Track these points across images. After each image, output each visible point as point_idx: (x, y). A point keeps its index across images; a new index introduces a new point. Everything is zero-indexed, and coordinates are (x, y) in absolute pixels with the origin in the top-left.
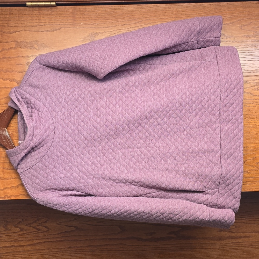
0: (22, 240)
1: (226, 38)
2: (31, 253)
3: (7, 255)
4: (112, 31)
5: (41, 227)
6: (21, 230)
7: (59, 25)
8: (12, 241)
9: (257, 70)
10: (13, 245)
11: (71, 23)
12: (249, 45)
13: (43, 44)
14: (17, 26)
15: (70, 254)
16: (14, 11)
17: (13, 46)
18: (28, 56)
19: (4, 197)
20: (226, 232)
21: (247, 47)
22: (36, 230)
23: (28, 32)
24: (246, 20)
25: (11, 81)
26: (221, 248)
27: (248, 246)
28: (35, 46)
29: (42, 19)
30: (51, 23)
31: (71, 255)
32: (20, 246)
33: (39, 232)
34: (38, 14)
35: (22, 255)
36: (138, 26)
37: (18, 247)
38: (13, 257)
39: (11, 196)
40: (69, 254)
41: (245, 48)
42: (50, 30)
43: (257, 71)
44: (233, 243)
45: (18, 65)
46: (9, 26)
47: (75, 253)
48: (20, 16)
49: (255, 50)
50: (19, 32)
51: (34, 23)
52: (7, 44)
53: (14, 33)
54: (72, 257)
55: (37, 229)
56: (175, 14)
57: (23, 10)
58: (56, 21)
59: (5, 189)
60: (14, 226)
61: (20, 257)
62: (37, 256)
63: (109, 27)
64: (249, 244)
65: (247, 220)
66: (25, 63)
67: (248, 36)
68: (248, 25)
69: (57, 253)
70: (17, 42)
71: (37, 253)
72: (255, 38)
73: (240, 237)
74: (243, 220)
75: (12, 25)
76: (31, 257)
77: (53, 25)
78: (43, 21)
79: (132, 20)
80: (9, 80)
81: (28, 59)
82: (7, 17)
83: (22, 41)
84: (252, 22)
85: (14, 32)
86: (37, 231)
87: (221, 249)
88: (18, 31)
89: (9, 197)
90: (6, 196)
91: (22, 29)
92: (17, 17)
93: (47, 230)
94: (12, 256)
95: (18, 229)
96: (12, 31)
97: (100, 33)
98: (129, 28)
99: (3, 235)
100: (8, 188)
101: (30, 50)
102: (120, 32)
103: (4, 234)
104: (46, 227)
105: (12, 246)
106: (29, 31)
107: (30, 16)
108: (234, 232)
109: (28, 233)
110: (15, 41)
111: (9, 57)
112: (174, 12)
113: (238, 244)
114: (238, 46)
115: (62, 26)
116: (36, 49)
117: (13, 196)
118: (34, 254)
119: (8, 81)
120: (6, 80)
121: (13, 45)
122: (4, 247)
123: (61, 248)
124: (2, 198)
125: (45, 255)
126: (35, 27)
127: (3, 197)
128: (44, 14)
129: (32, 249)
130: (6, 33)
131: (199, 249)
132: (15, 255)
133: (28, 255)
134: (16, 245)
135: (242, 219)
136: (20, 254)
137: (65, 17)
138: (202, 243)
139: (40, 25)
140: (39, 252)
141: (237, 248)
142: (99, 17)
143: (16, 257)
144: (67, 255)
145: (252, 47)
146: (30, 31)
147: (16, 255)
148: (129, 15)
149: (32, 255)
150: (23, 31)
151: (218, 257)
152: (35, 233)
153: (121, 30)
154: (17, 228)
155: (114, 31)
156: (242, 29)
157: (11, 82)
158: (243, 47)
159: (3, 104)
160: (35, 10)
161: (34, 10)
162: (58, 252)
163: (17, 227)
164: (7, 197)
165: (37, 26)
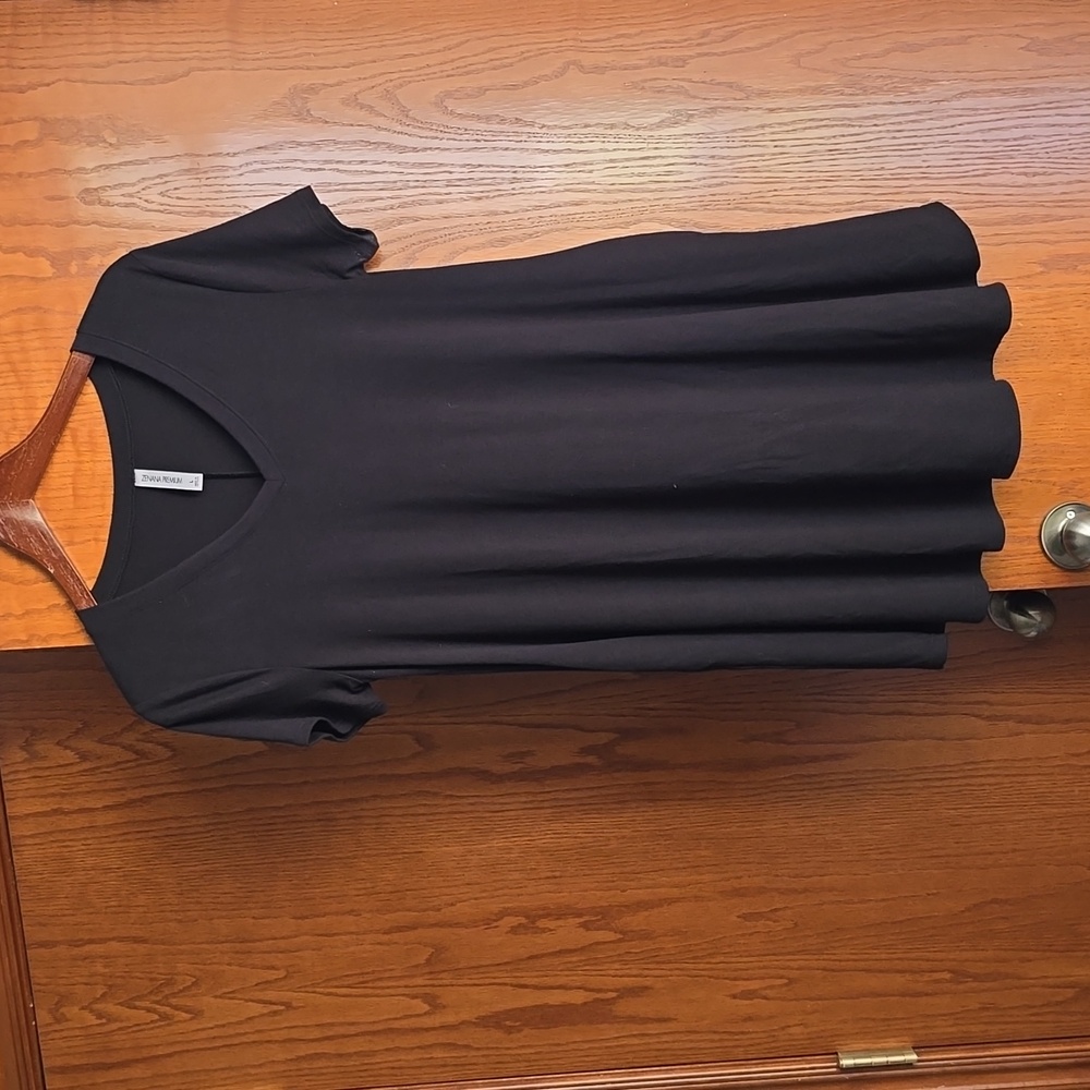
0: (89, 792)
1: (747, 98)
2: (120, 835)
3: (37, 841)
4: (365, 79)
5: (150, 745)
6: (84, 757)
7: (184, 60)
8: (53, 795)
9: (848, 203)
10: (56, 807)
11: (226, 54)
12: (822, 120)
13: (134, 125)
14: (41, 67)
15: (253, 832)
16: (29, 14)
17: (32, 136)
18: (84, 169)
19: (27, 641)
20: (769, 744)
21: (817, 127)
22: (134, 756)
23: (79, 84)
24: (813, 33)
25: (32, 253)
26: (754, 795)
27: (841, 787)
28: (106, 134)
29: (125, 38)
30: (158, 56)
31: (255, 837)
32: (81, 811)
33: (143, 761)
34: (112, 21)
35: (89, 842)
36: (452, 61)
37: (75, 815)
38: (58, 847)
39: (51, 636)
40: (248, 832)
41: (810, 128)
42: (153, 79)
43: (849, 207)
44: (790, 778)
45: (52, 198)
46: (13, 68)
47: (268, 828)
48: (49, 30)
49: (843, 136)
50: (48, 85)
51: (98, 54)
52: (9, 127)
53: (30, 92)
54: (259, 841)
55: (136, 752)
56: (575, 17)
57: (59, 10)
58: (174, 48)
59: (27, 613)
60: (58, 744)
61: (83, 847)
62: (138, 843)
63: (354, 65)
64: (842, 780)
65: (834, 701)
66: (73, 195)
67: (818, 90)
68: (818, 51)
69: (209, 832)
70: (44, 120)
71: (138, 832)
72: (842, 94)
73: (814, 759)
74: (820, 701)
75: (24, 64)
76: (121, 845)
77: (163, 60)
78: (128, 48)
79: (431, 39)
80: (25, 253)
81: (87, 181)
82: (6, 35)
83: (60, 116)
84: (831, 42)
85: (33, 87)
86: (136, 760)
87: (753, 798)
88: (47, 81)
89: (45, 640)
90: (33, 635)
91: (57, 78)
92: (37, 34)
93: (170, 754)
94: (55, 845)
95: (70, 756)
96: (25, 83)
97: (324, 85)
98: (421, 68)
99: (20, 776)
100: (39, 611)
101: (88, 149)
102: (391, 81)
103: (25, 771)
104: (165, 745)
105: (55, 812)
106: (82, 81)
107: (84, 30)
108: (794, 743)
109: (108, 767)
110: (36, 119)
111: (20, 175)
112: (574, 11)
113: (807, 780)
114: (785, 124)
115: (194, 63)
116: (111, 144)
117: (58, 635)
118: (129, 837)
119: (20, 256)
120: (14, 250)
121: (31, 132)
122: (28, 815)
123: (221, 814)
124: (23, 642)
125: (167, 839)
126: (103, 67)
127: (25, 639)
128: (132, 22)
129: (123, 820)
130: (7, 91)
131: (680, 800)
132: (64, 841)
133: (107, 840)
134: (66, 806)
135: (819, 697)
136: (83, 836)
137: (203, 31)
138: (688, 782)
139: (121, 62)
140: (147, 829)
141: (805, 793)
142: (320, 29)
143: (69, 849)
144: (242, 835)
145: (833, 126)
146: (87, 82)
147: (70, 840)
148: (421, 23)
149: (121, 841)
150: (63, 82)
151: (744, 826)
152: (129, 765)
153: (396, 76)
154: (68, 751)
155: (371, 77)
156: (800, 66)
157: (32, 259)
158: (804, 126)
159: (6, 335)
160: (100, 9)
161: (95, 9)
162: (211, 827)
163: (66, 748)
164: (37, 640)
165: (109, 64)
